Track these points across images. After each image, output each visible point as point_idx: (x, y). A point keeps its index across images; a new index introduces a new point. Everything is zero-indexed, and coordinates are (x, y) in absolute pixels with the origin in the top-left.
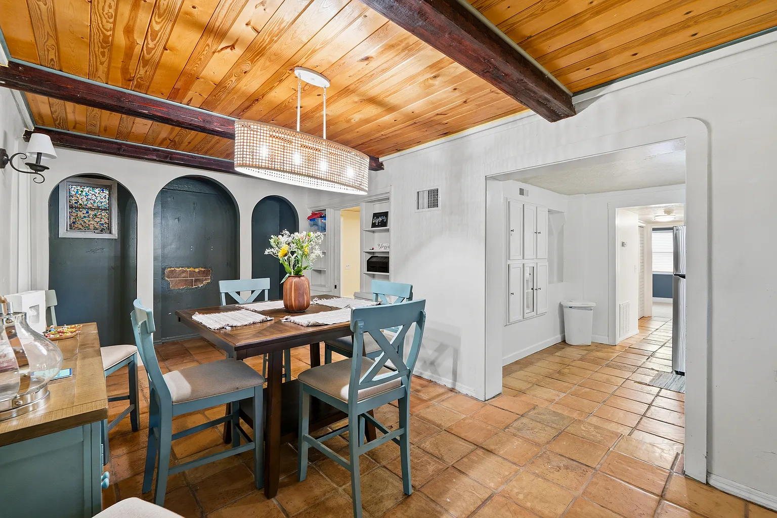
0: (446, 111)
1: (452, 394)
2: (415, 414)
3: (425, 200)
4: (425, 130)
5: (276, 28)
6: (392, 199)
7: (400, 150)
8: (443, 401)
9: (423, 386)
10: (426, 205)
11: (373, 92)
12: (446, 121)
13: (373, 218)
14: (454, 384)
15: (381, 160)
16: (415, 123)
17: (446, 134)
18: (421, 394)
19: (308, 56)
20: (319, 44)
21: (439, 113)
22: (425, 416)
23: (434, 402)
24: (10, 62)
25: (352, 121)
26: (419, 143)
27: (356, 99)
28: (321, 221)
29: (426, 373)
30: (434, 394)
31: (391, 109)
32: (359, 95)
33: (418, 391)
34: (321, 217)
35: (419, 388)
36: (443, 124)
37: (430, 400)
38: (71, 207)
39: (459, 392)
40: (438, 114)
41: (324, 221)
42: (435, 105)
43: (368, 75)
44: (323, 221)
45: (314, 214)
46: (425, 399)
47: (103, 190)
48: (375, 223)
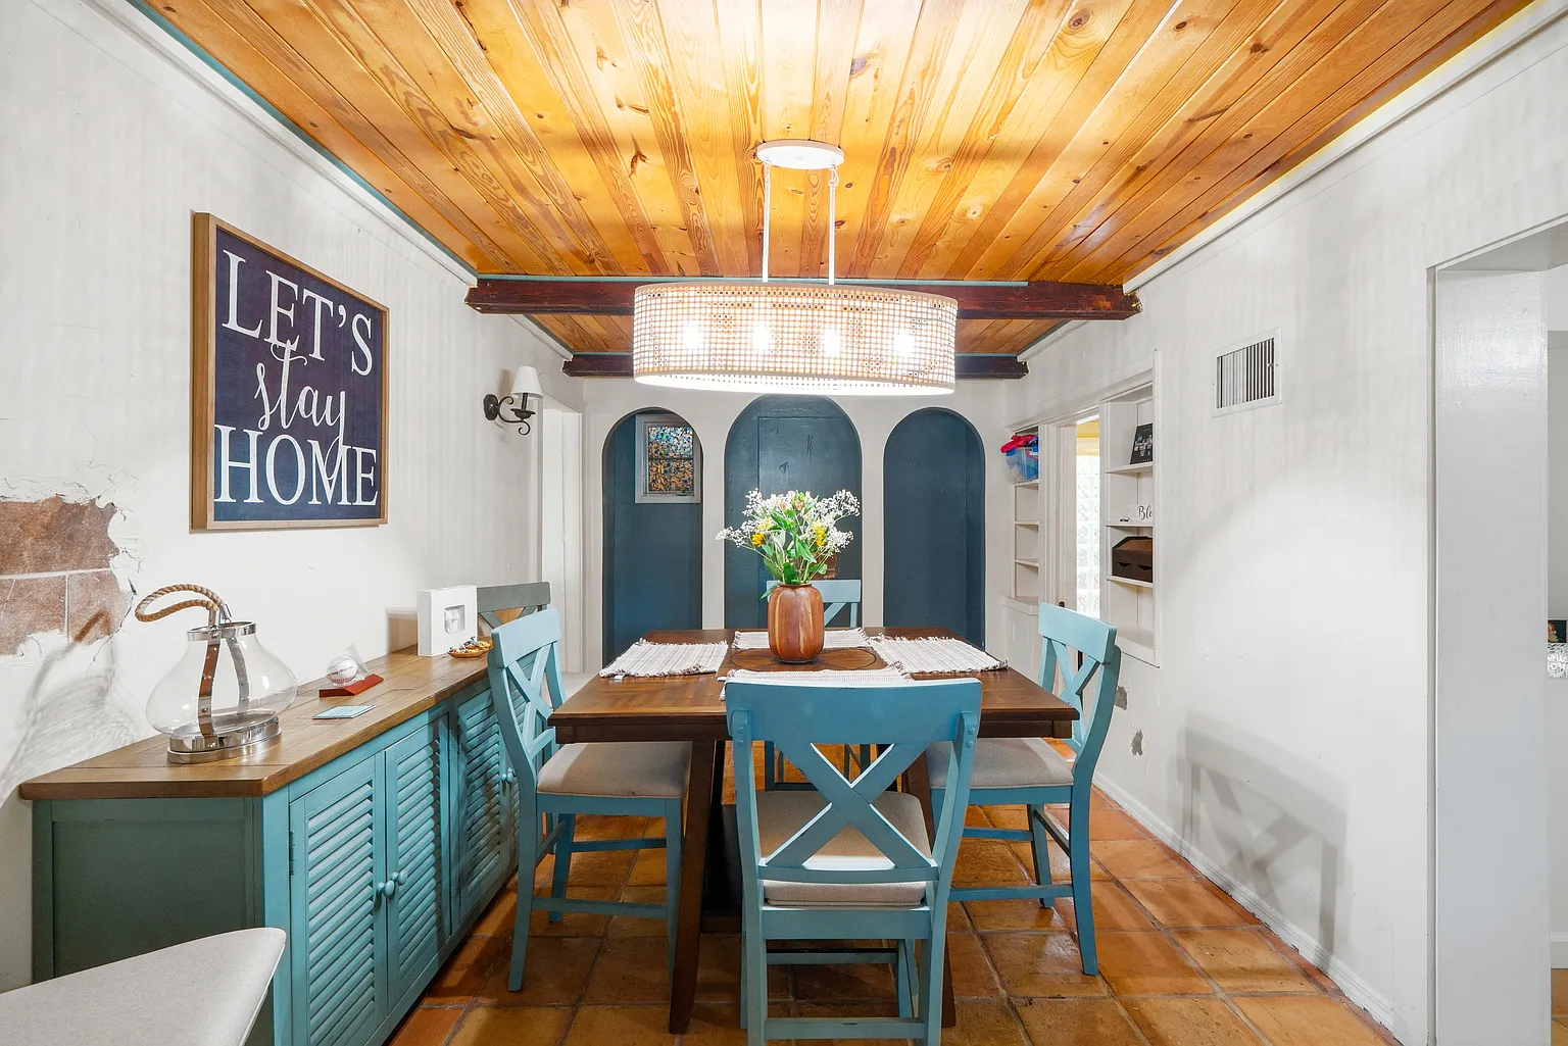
0: (1212, 102)
1: (1307, 987)
2: (1125, 996)
3: (1238, 378)
4: (1190, 176)
5: (659, 89)
6: (1158, 390)
7: (1163, 253)
8: (1253, 995)
9: (1214, 924)
10: (1241, 393)
11: (954, 132)
12: (1243, 131)
13: (1136, 440)
14: (1325, 959)
15: (1127, 288)
16: (1140, 170)
17: (1277, 167)
18: (1190, 947)
19: (754, 114)
20: (748, 82)
21: (1190, 115)
22: (1154, 1017)
23: (1219, 986)
24: (479, 280)
25: (970, 215)
26: (1204, 218)
27: (932, 163)
28: (1027, 455)
29: (1244, 888)
30: (1231, 961)
31: (1038, 156)
32: (928, 152)
33: (1187, 933)
34: (1027, 445)
35: (1196, 924)
36: (1237, 141)
37: (1206, 974)
38: (651, 459)
39: (1339, 992)
40: (1191, 121)
41: (1035, 454)
42: (1161, 96)
43: (901, 101)
44: (1031, 453)
45: (1016, 439)
46: (1192, 964)
47: (686, 430)
48: (1139, 451)
